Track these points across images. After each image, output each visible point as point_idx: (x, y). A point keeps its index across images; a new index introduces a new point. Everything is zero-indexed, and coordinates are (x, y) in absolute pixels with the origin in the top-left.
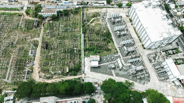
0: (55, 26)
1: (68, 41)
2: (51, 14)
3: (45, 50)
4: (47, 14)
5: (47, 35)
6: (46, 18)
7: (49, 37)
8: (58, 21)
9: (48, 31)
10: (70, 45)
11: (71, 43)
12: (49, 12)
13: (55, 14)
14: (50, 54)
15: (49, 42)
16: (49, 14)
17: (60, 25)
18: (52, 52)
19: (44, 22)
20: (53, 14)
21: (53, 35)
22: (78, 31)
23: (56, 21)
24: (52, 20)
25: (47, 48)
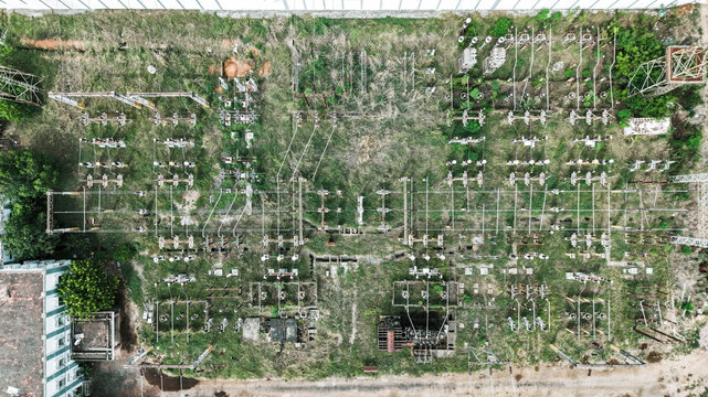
0: (200, 268)
1: (364, 141)
2: (51, 324)
3: (452, 338)
4: (51, 367)
5: (290, 332)
6: (88, 367)
7: (318, 315)
8: (132, 250)
9: (251, 331)
10: (410, 124)
11: (390, 113)
12: (34, 343)
13: (51, 281)
14: (492, 288)
15: (371, 306)
16: (51, 345)
17: (186, 221)
18: (476, 271)
19: (143, 383)
20: (52, 303)
21: (302, 277)
22: (251, 48)
23: (128, 271)
24: (119, 304)
25: (435, 322)
